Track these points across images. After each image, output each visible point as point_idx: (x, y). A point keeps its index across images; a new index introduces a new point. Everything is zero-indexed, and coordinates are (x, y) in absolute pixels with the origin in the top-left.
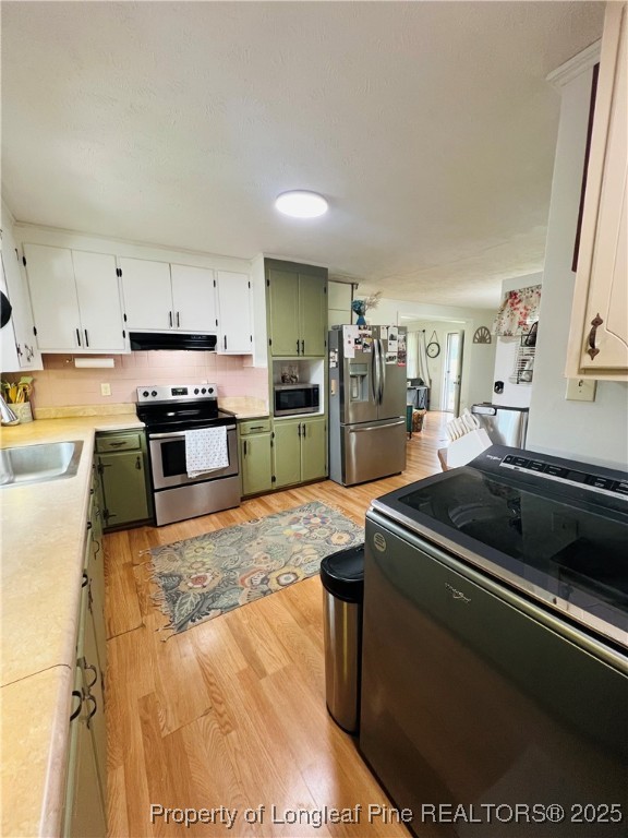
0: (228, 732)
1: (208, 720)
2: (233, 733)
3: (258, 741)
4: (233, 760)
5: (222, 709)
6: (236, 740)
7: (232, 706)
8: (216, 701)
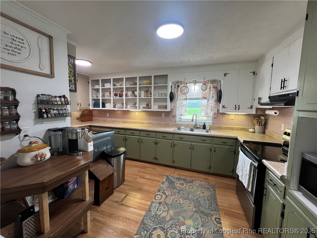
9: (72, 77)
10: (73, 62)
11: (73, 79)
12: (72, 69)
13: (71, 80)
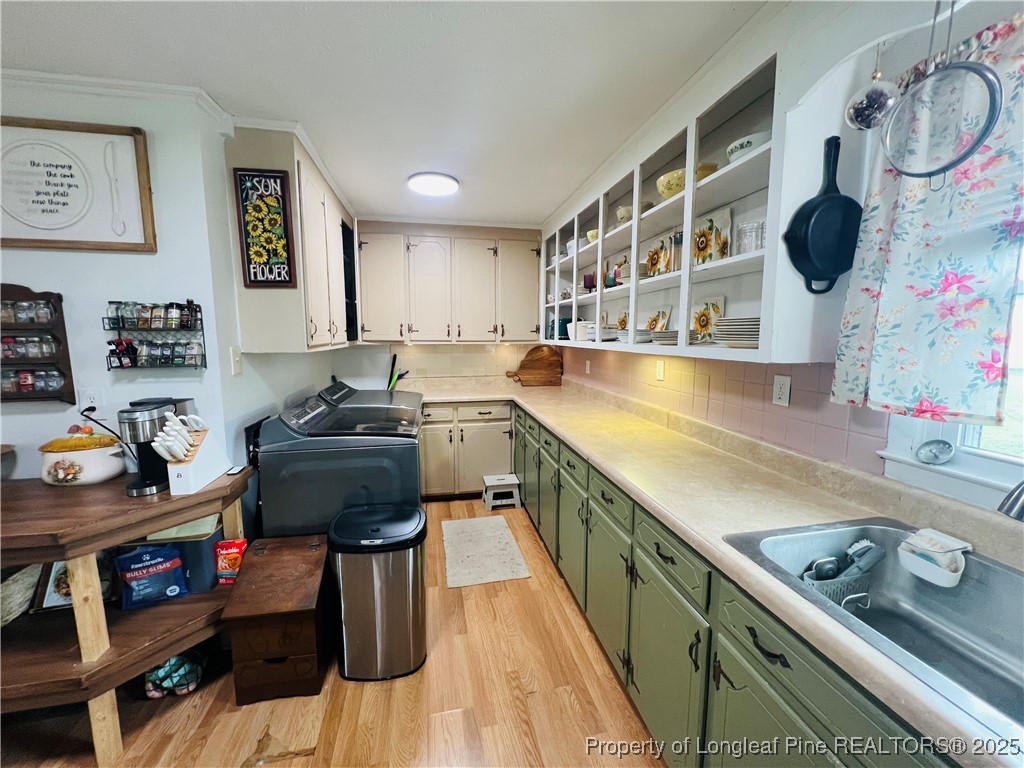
0: (513, 672)
1: (531, 687)
2: (509, 670)
3: (490, 658)
4: (512, 655)
5: (517, 692)
6: (508, 666)
7: (507, 692)
8: (522, 702)
9: (279, 238)
10: (278, 189)
11: (283, 247)
12: (279, 213)
13: (276, 250)
